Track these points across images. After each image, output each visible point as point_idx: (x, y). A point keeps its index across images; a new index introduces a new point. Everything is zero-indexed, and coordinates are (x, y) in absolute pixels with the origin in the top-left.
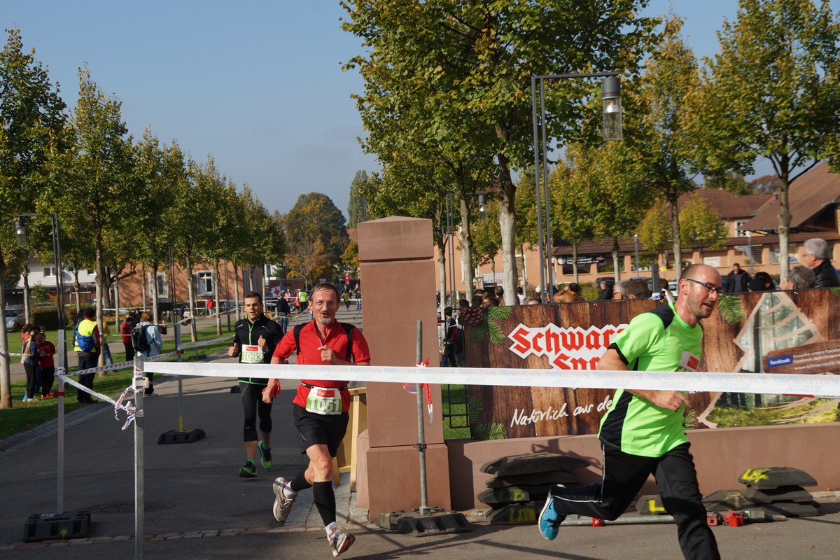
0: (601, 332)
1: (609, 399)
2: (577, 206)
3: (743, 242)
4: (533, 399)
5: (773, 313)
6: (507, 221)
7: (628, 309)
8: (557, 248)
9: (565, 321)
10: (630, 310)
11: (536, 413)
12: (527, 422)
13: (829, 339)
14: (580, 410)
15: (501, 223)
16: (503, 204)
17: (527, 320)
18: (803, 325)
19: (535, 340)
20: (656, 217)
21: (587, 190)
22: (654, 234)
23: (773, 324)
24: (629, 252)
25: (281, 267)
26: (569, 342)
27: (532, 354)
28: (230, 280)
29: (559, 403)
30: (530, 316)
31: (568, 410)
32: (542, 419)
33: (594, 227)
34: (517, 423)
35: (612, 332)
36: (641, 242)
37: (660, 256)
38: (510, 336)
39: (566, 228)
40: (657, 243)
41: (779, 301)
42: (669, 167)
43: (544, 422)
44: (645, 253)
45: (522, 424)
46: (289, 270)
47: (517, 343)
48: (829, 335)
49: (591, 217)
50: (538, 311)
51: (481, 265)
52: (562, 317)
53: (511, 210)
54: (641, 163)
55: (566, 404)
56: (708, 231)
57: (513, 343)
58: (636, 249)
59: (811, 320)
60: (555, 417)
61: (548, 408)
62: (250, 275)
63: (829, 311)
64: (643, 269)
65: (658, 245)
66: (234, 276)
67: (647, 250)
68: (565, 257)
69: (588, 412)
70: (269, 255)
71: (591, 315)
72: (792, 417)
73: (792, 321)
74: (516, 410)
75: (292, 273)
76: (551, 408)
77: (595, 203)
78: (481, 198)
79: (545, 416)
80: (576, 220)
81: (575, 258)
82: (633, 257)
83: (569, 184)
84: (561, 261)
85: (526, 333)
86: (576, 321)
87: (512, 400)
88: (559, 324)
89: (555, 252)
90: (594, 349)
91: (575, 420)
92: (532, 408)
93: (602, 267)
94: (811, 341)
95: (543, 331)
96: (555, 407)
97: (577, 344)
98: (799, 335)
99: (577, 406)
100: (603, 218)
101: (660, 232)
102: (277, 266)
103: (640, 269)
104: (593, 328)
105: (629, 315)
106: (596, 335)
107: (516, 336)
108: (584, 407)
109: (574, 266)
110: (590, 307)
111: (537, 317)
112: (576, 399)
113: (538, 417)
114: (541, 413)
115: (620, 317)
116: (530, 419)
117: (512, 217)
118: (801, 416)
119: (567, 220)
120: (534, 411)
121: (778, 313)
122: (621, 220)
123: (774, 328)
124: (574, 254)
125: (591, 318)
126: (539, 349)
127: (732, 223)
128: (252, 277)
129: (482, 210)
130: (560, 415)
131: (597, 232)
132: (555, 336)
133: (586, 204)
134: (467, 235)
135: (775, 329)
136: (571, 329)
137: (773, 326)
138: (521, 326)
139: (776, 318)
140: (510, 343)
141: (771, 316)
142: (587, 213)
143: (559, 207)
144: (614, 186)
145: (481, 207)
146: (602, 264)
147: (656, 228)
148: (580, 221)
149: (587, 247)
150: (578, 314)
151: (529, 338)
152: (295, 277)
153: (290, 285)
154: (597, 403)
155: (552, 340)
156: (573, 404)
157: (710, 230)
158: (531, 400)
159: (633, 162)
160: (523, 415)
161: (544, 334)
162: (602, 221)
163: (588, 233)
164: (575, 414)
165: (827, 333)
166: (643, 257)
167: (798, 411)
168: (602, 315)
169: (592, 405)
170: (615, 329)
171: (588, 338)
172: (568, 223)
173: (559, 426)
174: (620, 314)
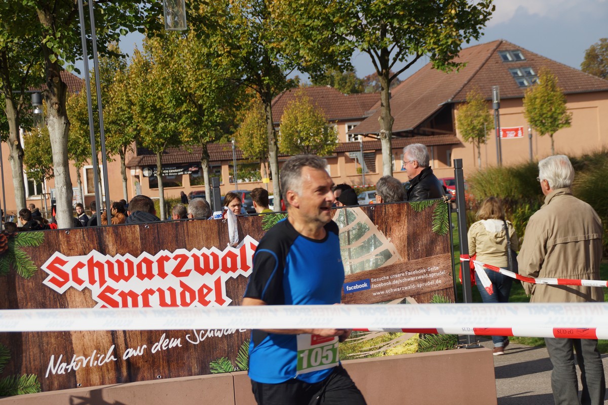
0: (154, 258)
1: (165, 338)
2: (158, 107)
3: (354, 148)
4: (74, 341)
5: (348, 232)
6: (56, 126)
7: (186, 231)
8: (142, 156)
9: (111, 247)
10: (188, 232)
11: (77, 359)
12: (66, 370)
13: (409, 259)
14: (132, 352)
15: (50, 129)
16: (52, 106)
17: (64, 247)
18: (381, 244)
19: (75, 271)
20: (256, 119)
21: (169, 88)
22: (255, 139)
23: (349, 244)
24: (227, 160)
26: (116, 272)
27: (71, 287)
29: (106, 345)
30: (68, 242)
31: (116, 353)
32: (84, 365)
33: (181, 133)
34: (54, 372)
35: (167, 259)
36: (240, 149)
37: (262, 165)
38: (44, 267)
39: (148, 133)
40: (257, 150)
41: (355, 218)
42: (262, 62)
43: (87, 369)
44: (245, 162)
45: (59, 373)
47: (52, 275)
48: (408, 255)
49: (175, 121)
50: (77, 236)
51: (48, 178)
52: (107, 243)
53: (61, 112)
54: (228, 56)
55: (113, 346)
56: (314, 136)
57: (48, 275)
58: (234, 157)
59: (389, 239)
60: (101, 362)
61: (92, 352)
63: (408, 227)
64: (244, 180)
65: (260, 152)
67: (247, 159)
68: (152, 167)
69: (141, 354)
71: (142, 239)
72: (370, 350)
73: (369, 240)
74: (53, 357)
76: (95, 351)
77: (179, 103)
78: (35, 97)
79: (89, 362)
80: (157, 124)
81: (159, 169)
82: (231, 167)
83: (148, 81)
84: (146, 173)
85: (63, 263)
86: (124, 246)
87: (48, 344)
88: (103, 251)
89: (139, 162)
90: (146, 279)
91: (124, 365)
92: (72, 353)
93: (195, 179)
94: (390, 262)
95: (84, 259)
96: (100, 350)
97: (126, 274)
98: (377, 255)
99: (127, 348)
100: (188, 121)
101: (261, 137)
103: (240, 181)
104: (145, 254)
105: (186, 239)
106: (149, 263)
107: (50, 267)
108: (135, 349)
109: (159, 178)
110: (141, 230)
111: (76, 244)
112: (125, 340)
113: (80, 364)
114: (84, 358)
115: (177, 241)
116: (70, 367)
117: (63, 121)
118: (380, 348)
119: (146, 124)
120: (75, 356)
121: (354, 232)
122: (210, 124)
123: (349, 249)
124: (158, 164)
125: (142, 243)
126: (80, 282)
127: (341, 126)
129: (36, 111)
130: (107, 360)
131: (184, 138)
132: (100, 265)
133: (169, 106)
134: (16, 143)
135: (351, 250)
136: (118, 257)
137: (349, 246)
138: (57, 254)
139: (351, 237)
140: (44, 275)
141: (347, 235)
142: (171, 116)
143: (137, 109)
144: (197, 84)
145: (35, 108)
146: (195, 176)
147: (257, 134)
148: (161, 125)
149: (176, 156)
150: (127, 238)
151: (67, 269)
154: (151, 343)
155: (96, 270)
156: (122, 346)
157: (317, 133)
158: (71, 343)
159: (219, 56)
160: (61, 363)
161: (86, 263)
162: (188, 125)
163: (174, 140)
164: (125, 358)
165: (406, 254)
166: (244, 166)
167: (377, 343)
168: (155, 238)
169: (145, 346)
170: (171, 255)
171: (139, 266)
172: (149, 128)
173: (106, 373)
174: (177, 237)
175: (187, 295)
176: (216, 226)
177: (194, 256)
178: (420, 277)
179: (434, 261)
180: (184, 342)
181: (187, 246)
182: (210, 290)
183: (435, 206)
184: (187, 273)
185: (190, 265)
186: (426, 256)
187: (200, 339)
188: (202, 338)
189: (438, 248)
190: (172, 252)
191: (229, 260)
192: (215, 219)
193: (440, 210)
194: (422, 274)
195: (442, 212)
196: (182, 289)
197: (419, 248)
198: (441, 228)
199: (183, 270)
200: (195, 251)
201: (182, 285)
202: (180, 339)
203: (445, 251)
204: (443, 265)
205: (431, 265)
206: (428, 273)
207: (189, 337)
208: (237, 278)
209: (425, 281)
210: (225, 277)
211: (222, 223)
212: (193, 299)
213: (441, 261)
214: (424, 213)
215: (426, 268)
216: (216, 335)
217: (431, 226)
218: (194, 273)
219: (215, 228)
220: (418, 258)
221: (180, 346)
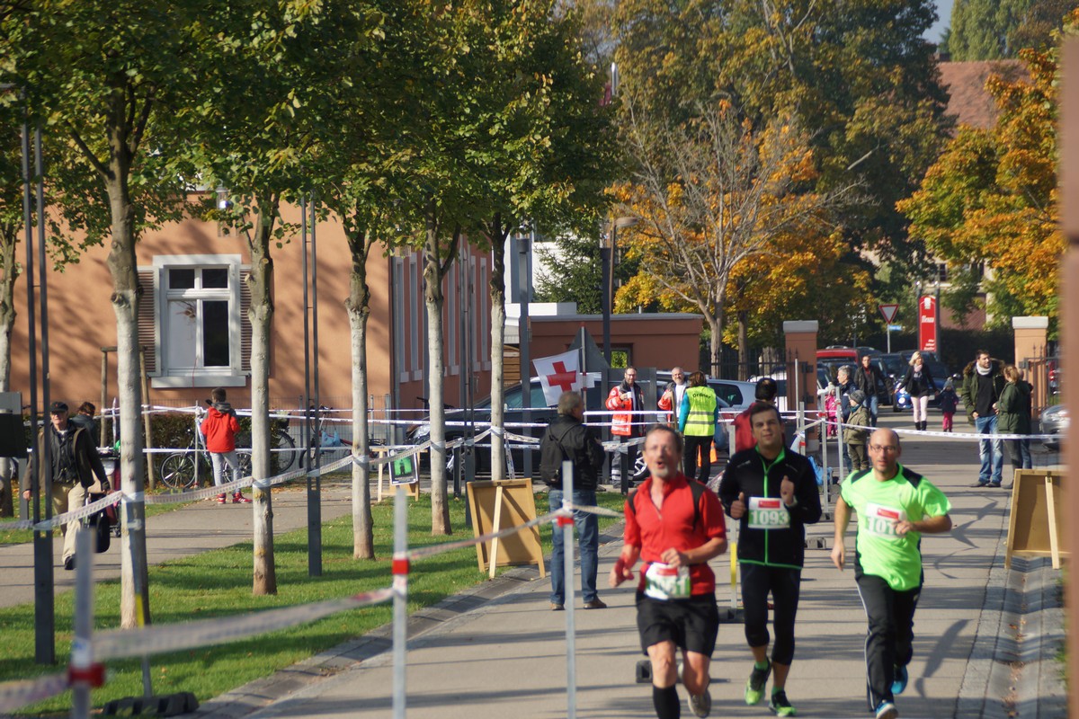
25: (588, 250)
28: (324, 310)
46: (628, 271)
62: (430, 286)
66: (345, 289)
70: (528, 187)
75: (643, 284)
102: (567, 244)
128: (439, 299)
152: (654, 306)
153: (628, 347)
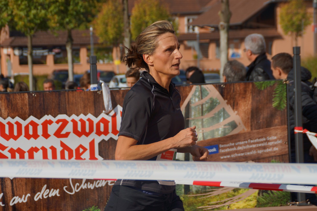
0: (40, 122)
1: (46, 189)
5: (202, 105)
7: (67, 100)
9: (3, 111)
13: (252, 129)
14: (17, 200)
18: (229, 116)
23: (202, 115)
26: (7, 132)
31: (4, 200)
35: (50, 122)
41: (208, 94)
48: (251, 126)
55: (1, 194)
59: (236, 112)
63: (252, 103)
69: (25, 201)
71: (30, 105)
72: (216, 204)
73: (219, 113)
86: (14, 111)
90: (32, 138)
91: (11, 210)
94: (235, 132)
97: (15, 134)
98: (225, 125)
99: (13, 196)
104: (32, 118)
105: (67, 106)
106: (35, 125)
108: (21, 197)
110: (29, 97)
112: (13, 189)
115: (59, 108)
118: (225, 202)
121: (207, 105)
123: (202, 119)
125: (30, 109)
135: (204, 120)
136: (9, 119)
137: (202, 117)
139: (204, 109)
141: (201, 107)
150: (17, 104)
154: (34, 192)
156: (10, 194)
164: (11, 204)
165: (249, 124)
167: (223, 198)
168: (41, 105)
169: (29, 195)
170: (54, 120)
171: (27, 128)
174: (59, 105)
175: (66, 153)
176: (92, 97)
177: (73, 121)
178: (260, 145)
179: (273, 132)
180: (62, 192)
181: (68, 113)
182: (85, 150)
183: (276, 85)
184: (67, 135)
185: (69, 128)
186: (266, 127)
187: (75, 190)
188: (77, 189)
189: (277, 121)
190: (55, 117)
191: (102, 125)
192: (92, 90)
193: (280, 89)
194: (262, 142)
195: (281, 91)
196: (61, 148)
197: (261, 121)
198: (279, 104)
199: (63, 132)
200: (74, 117)
201: (62, 144)
202: (58, 190)
203: (282, 123)
204: (281, 135)
205: (270, 135)
206: (267, 141)
207: (66, 188)
208: (109, 140)
209: (264, 148)
210: (98, 139)
211: (98, 94)
212: (70, 157)
213: (279, 132)
214: (266, 91)
215: (266, 137)
216: (89, 187)
217: (271, 102)
218: (72, 135)
219: (92, 98)
220: (259, 128)
221: (58, 195)
